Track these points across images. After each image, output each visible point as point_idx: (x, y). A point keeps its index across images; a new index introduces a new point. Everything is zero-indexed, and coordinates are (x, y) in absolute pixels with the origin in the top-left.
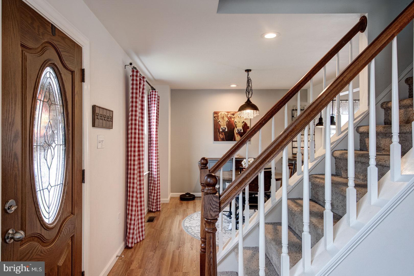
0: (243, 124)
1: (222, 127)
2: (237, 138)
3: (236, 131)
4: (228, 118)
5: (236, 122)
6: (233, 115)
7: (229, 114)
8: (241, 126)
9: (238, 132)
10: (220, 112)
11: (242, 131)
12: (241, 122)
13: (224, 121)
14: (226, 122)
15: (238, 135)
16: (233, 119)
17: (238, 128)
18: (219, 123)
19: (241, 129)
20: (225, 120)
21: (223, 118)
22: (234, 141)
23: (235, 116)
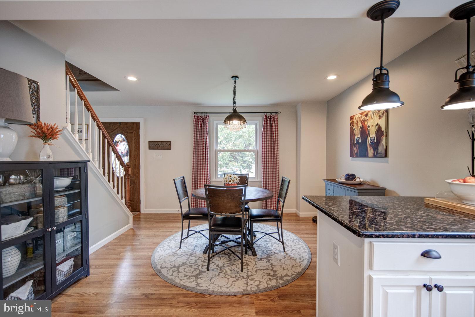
0: (376, 129)
1: (356, 137)
2: (370, 151)
3: (369, 142)
4: (362, 122)
5: (369, 127)
6: (366, 116)
7: (363, 116)
8: (375, 132)
9: (371, 142)
10: (355, 115)
11: (375, 141)
12: (374, 126)
13: (358, 128)
14: (360, 129)
15: (371, 148)
16: (366, 123)
17: (371, 136)
18: (354, 131)
19: (374, 137)
20: (359, 126)
21: (357, 123)
22: (367, 157)
23: (368, 117)
